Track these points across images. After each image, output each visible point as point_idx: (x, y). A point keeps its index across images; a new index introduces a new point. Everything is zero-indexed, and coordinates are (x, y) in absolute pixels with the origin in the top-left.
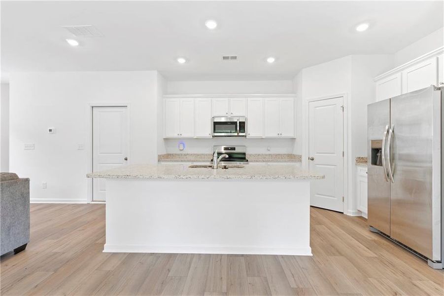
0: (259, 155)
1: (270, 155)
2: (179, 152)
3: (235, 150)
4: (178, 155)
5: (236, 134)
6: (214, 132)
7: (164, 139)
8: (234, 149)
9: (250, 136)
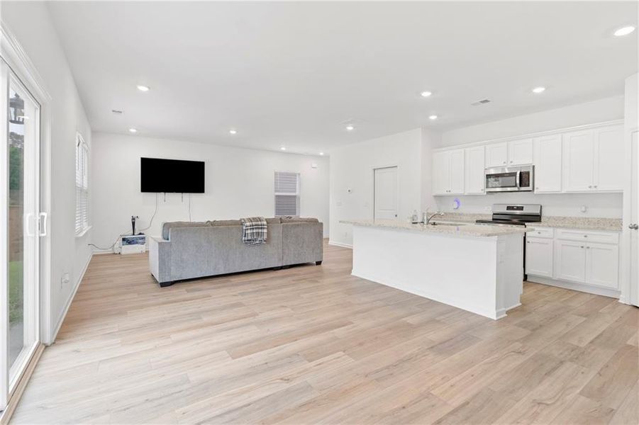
0: (565, 218)
1: (586, 218)
2: (454, 211)
3: (522, 210)
4: (452, 214)
5: (516, 189)
6: (487, 187)
7: (435, 196)
8: (521, 208)
9: (539, 190)
